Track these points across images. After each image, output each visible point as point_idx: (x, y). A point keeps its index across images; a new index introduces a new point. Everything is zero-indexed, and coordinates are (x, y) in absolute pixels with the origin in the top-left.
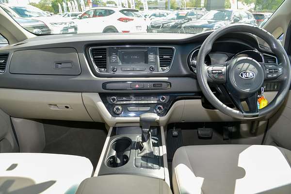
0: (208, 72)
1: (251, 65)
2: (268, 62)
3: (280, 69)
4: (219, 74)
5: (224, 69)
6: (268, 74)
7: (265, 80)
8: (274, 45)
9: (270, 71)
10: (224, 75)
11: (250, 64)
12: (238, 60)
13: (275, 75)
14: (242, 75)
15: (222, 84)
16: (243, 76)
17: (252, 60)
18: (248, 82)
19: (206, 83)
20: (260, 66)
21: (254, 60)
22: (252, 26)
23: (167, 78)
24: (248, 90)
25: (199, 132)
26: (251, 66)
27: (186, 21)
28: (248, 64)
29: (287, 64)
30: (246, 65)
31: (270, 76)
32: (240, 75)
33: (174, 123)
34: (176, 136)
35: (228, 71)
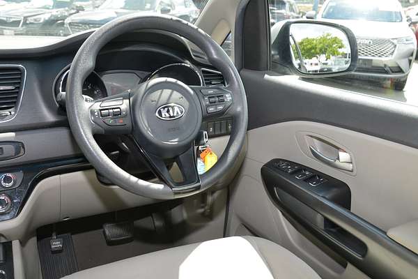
0: (92, 112)
1: (175, 92)
2: (211, 84)
3: (227, 95)
4: (115, 115)
5: (124, 105)
6: (208, 106)
7: (204, 118)
8: (213, 51)
9: (212, 100)
10: (126, 115)
11: (173, 90)
12: (149, 85)
13: (220, 108)
14: (160, 113)
15: (126, 135)
16: (163, 115)
17: (175, 84)
18: (174, 125)
19: (90, 136)
20: (192, 92)
21: (180, 83)
22: (169, 17)
23: (13, 134)
24: (174, 142)
25: (107, 233)
26: (176, 95)
27: (73, 11)
28: (170, 91)
29: (239, 85)
30: (167, 92)
31: (211, 109)
32: (157, 114)
33: (51, 225)
34: (59, 251)
35: (133, 107)
